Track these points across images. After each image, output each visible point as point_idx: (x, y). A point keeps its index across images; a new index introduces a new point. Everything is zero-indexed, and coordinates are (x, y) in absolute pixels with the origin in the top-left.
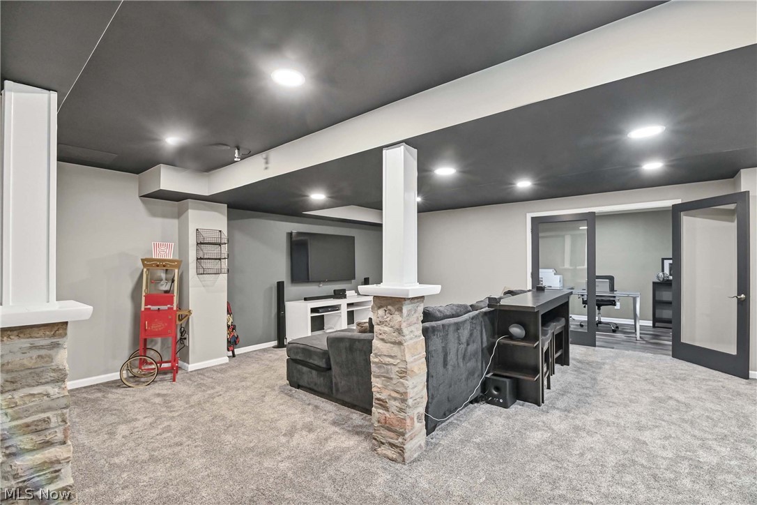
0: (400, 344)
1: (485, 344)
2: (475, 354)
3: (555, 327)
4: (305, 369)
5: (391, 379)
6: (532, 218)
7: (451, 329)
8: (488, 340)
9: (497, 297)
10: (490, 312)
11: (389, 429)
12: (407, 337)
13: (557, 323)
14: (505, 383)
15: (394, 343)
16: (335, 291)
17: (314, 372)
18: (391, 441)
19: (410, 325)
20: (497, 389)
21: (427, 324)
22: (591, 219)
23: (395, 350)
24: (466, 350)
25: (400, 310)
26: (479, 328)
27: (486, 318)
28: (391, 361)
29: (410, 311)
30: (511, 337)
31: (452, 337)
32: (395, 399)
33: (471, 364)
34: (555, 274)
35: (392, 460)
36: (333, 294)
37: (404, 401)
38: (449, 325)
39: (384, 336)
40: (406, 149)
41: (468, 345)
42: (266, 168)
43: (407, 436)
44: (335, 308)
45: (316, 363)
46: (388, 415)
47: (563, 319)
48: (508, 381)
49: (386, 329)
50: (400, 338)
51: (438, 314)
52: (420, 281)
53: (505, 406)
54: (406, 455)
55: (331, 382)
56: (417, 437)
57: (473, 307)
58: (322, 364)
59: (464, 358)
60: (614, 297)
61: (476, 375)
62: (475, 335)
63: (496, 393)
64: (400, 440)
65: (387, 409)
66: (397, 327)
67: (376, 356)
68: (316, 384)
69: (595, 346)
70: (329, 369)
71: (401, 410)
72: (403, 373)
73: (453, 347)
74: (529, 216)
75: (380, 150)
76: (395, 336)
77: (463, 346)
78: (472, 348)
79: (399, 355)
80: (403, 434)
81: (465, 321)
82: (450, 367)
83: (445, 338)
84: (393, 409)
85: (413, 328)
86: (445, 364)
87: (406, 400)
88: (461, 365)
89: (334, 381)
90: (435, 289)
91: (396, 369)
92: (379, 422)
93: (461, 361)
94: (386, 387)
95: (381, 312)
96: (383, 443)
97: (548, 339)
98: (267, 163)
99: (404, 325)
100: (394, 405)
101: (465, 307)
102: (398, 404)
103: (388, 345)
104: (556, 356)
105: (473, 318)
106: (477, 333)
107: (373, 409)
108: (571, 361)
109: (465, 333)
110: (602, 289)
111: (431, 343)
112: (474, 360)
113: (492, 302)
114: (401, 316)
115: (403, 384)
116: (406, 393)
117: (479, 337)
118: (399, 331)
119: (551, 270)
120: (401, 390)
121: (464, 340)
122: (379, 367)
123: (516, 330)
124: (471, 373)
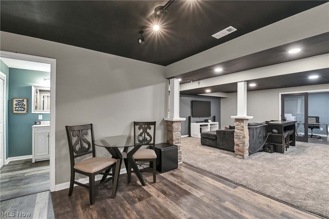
0: (243, 130)
1: (264, 135)
2: (261, 137)
3: (290, 132)
4: (207, 140)
5: (240, 139)
6: (281, 94)
7: (255, 129)
8: (265, 134)
9: (269, 121)
10: (266, 126)
11: (239, 151)
12: (245, 129)
13: (290, 131)
14: (271, 146)
15: (241, 130)
16: (205, 120)
17: (211, 141)
18: (240, 154)
19: (245, 126)
20: (268, 148)
21: (249, 127)
22: (306, 95)
23: (241, 132)
24: (259, 135)
25: (243, 122)
26: (262, 130)
27: (265, 127)
28: (240, 134)
29: (245, 122)
30: (273, 133)
31: (255, 131)
32: (241, 144)
33: (260, 140)
34: (292, 116)
35: (240, 158)
36: (204, 121)
37: (244, 144)
38: (254, 128)
39: (238, 128)
40: (244, 83)
41: (259, 134)
42: (199, 85)
43: (245, 153)
44: (207, 125)
45: (212, 138)
46: (239, 148)
47: (293, 130)
48: (272, 145)
49: (239, 127)
50: (243, 129)
51: (251, 125)
52: (247, 115)
53: (271, 152)
54: (244, 157)
55: (217, 143)
56: (246, 154)
57: (260, 124)
58: (214, 138)
59: (258, 137)
60: (319, 125)
61: (261, 144)
62: (261, 132)
63: (268, 149)
64: (243, 153)
65: (239, 146)
66: (242, 126)
67: (236, 133)
68: (211, 144)
69: (308, 142)
70: (217, 139)
71: (243, 146)
72: (244, 137)
73: (255, 134)
74: (280, 94)
75: (237, 82)
76: (242, 128)
77: (258, 134)
78: (260, 135)
79: (243, 133)
80: (244, 152)
81: (259, 127)
82: (254, 139)
83: (253, 131)
84: (241, 146)
85: (246, 127)
86: (253, 138)
87: (245, 144)
88: (257, 139)
89: (218, 143)
90: (252, 117)
91: (242, 136)
92: (236, 150)
93: (257, 138)
94: (239, 141)
95: (237, 123)
96: (237, 155)
97: (286, 135)
98: (199, 84)
99: (244, 126)
100: (241, 145)
101: (258, 124)
102: (242, 145)
103: (239, 131)
104: (290, 142)
105: (261, 127)
106: (262, 131)
107: (235, 146)
108: (296, 145)
109: (258, 131)
110: (312, 122)
111: (250, 132)
112: (261, 139)
113: (267, 122)
114: (243, 123)
115: (244, 140)
116: (245, 142)
117: (262, 133)
118: (243, 127)
119: (291, 114)
120: (243, 141)
121: (258, 132)
122: (237, 136)
123: (275, 131)
124: (260, 143)
